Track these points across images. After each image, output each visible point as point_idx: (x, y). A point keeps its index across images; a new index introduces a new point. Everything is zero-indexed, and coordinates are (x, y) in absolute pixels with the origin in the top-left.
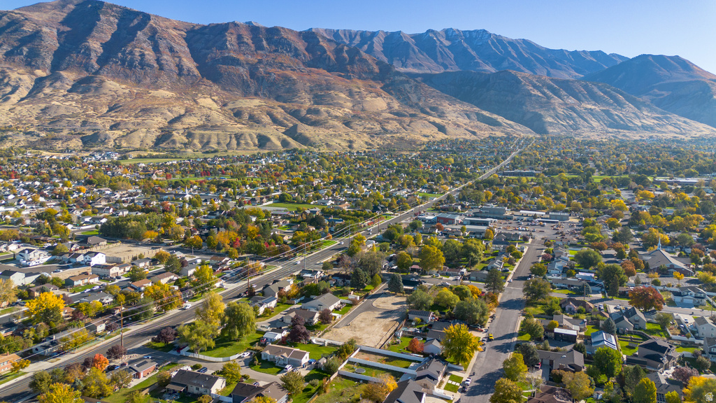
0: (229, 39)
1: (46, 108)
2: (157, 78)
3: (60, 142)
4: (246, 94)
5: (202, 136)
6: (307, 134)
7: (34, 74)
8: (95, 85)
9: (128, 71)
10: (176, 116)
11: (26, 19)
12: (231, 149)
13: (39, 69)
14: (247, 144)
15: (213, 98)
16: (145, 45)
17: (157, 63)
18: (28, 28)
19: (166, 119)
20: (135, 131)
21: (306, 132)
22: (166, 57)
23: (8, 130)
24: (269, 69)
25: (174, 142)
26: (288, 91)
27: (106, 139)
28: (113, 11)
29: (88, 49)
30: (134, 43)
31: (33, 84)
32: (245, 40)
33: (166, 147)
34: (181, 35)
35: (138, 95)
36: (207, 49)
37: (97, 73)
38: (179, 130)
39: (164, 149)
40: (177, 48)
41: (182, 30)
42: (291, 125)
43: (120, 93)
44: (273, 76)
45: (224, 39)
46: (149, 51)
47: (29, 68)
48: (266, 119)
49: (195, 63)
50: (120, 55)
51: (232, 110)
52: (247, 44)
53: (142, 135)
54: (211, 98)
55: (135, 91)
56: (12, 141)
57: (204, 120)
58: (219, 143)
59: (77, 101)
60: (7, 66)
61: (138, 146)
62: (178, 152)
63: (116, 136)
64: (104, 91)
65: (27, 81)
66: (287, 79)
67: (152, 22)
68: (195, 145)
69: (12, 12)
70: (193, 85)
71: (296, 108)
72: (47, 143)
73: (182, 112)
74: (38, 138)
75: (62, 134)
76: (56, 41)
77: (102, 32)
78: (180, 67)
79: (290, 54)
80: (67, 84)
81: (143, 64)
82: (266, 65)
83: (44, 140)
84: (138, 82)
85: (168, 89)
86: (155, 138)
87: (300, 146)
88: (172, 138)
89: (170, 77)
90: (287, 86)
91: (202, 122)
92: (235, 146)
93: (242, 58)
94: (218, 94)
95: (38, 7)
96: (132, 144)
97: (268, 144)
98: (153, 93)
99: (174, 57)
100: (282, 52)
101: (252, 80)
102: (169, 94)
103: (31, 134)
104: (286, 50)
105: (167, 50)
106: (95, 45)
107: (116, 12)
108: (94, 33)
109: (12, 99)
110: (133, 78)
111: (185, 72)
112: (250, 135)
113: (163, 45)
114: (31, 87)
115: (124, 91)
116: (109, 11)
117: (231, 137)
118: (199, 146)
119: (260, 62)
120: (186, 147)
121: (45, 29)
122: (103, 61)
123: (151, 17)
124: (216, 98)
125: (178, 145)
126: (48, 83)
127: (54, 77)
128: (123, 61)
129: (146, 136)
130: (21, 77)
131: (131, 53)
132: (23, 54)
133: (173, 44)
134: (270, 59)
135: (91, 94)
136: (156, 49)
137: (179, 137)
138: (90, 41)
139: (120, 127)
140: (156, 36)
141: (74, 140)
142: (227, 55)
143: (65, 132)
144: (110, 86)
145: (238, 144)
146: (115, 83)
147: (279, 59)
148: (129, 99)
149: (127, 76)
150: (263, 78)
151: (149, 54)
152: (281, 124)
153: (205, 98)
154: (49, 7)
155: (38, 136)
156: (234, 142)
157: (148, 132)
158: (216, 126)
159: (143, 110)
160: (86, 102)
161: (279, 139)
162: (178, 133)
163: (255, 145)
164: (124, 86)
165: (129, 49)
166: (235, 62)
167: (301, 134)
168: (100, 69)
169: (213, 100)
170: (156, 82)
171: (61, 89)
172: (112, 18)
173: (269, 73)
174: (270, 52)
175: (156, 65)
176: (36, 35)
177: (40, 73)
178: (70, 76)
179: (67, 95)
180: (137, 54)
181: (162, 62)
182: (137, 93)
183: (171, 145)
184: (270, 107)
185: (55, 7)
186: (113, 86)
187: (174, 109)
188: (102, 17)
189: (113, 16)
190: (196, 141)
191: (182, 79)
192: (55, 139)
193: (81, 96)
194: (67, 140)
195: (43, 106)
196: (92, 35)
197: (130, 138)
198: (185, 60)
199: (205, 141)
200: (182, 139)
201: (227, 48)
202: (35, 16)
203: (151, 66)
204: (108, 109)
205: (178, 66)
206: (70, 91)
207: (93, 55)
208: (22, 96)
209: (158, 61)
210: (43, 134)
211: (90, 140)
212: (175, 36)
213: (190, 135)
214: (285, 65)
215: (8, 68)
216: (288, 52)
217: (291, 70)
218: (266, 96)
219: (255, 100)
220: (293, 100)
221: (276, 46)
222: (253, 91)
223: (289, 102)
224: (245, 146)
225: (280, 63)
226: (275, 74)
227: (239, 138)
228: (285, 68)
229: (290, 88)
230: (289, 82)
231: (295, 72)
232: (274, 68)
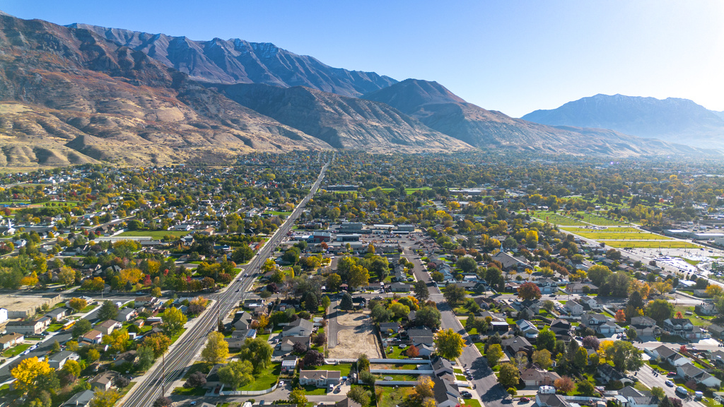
4: (3, 98)
6: (99, 147)
14: (21, 159)
21: (96, 144)
24: (32, 69)
26: (62, 95)
42: (74, 136)
44: (39, 78)
48: (38, 129)
66: (58, 81)
71: (75, 116)
79: (58, 52)
82: (28, 63)
87: (93, 161)
90: (59, 90)
92: (5, 162)
97: (50, 159)
104: (53, 48)
112: (24, 148)
119: (19, 59)
134: (32, 57)
145: (9, 160)
147: (44, 58)
150: (25, 79)
152: (59, 134)
156: (3, 157)
161: (63, 152)
163: (32, 161)
173: (33, 74)
174: (31, 48)
184: (40, 114)
214: (52, 65)
216: (55, 50)
217: (62, 71)
218: (32, 101)
219: (17, 105)
220: (69, 106)
221: (39, 42)
222: (12, 94)
223: (63, 108)
224: (19, 162)
225: (46, 63)
226: (41, 75)
227: (9, 153)
228: (54, 68)
229: (63, 92)
230: (62, 85)
231: (68, 74)
232: (39, 68)
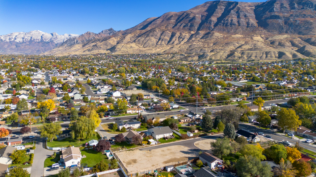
0: (276, 6)
1: (191, 45)
2: (237, 29)
3: (191, 58)
4: (281, 33)
5: (248, 53)
6: (311, 51)
7: (190, 33)
8: (210, 35)
9: (225, 28)
10: (240, 45)
11: (192, 13)
12: (262, 59)
13: (192, 31)
14: (271, 57)
15: (261, 36)
16: (233, 16)
17: (238, 23)
18: (191, 16)
19: (235, 47)
20: (219, 52)
21: (311, 50)
22: (243, 20)
23: (175, 54)
24: (296, 18)
25: (234, 57)
26: (307, 29)
27: (207, 56)
28: (223, 4)
29: (211, 21)
30: (229, 15)
31: (189, 37)
32: (285, 6)
33: (230, 59)
34: (252, 9)
35: (227, 38)
36: (263, 13)
37: (213, 30)
38: (238, 51)
39: (229, 60)
40: (248, 15)
41: (252, 6)
42: (302, 46)
43: (219, 37)
44: (298, 22)
45: (273, 7)
46: (235, 18)
47: (189, 31)
48: (288, 44)
49: (256, 21)
50: (222, 21)
51: (270, 41)
52: (285, 7)
53: (221, 54)
54: (260, 36)
55: (226, 36)
56: (175, 58)
57: (253, 46)
58: (256, 57)
59: (202, 42)
60: (183, 31)
61: (219, 59)
62: (235, 61)
63: (211, 55)
64: (213, 37)
65: (188, 36)
66: (307, 22)
67: (238, 5)
68: (244, 58)
69: (188, 11)
70: (253, 31)
71: (309, 37)
72: (186, 59)
73: (243, 43)
74: (184, 56)
75: (192, 55)
76: (200, 20)
77: (217, 13)
78: (248, 23)
79: (311, 9)
80: (201, 36)
81: (232, 24)
82: (295, 16)
83: (186, 57)
84: (228, 32)
85: (240, 34)
86: (227, 55)
87: (304, 57)
88: (234, 55)
89: (243, 28)
90: (306, 26)
91: (251, 47)
92: (265, 58)
93: (281, 15)
94: (265, 34)
95: (196, 8)
96: (216, 58)
97: (283, 56)
98: (233, 36)
99: (246, 19)
100: (307, 9)
101: (285, 26)
102: (240, 36)
103: (182, 55)
104: (309, 7)
105: (243, 16)
106: (214, 19)
107: (225, 4)
108: (214, 14)
109: (181, 43)
110: (226, 31)
111: (250, 25)
112: (274, 52)
113: (241, 14)
114: (188, 38)
115: (221, 36)
116: (222, 4)
117: (263, 54)
118: (246, 58)
119: (291, 15)
120: (239, 59)
121: (197, 16)
122: (216, 25)
123: (239, 3)
124: (263, 36)
125: (236, 58)
126: (194, 36)
127: (197, 33)
128: (223, 24)
129: (223, 54)
130: (186, 34)
131: (227, 20)
132: (188, 26)
133: (246, 13)
134: (297, 13)
135: (208, 39)
136: (238, 17)
137: (237, 54)
138: (212, 18)
139: (214, 51)
140: (239, 11)
141: (195, 57)
142: (273, 14)
143: (193, 54)
144: (216, 35)
145: (266, 57)
146: (218, 33)
147: (304, 13)
148: (222, 40)
149: (224, 30)
150: (292, 23)
151: (234, 20)
152: (297, 46)
153: (257, 36)
154: (200, 7)
155: (184, 55)
156: (265, 56)
157: (224, 52)
158: (257, 48)
159: (226, 43)
160: (206, 42)
161: (291, 53)
162: (238, 53)
163: (276, 57)
164: (221, 34)
165: (227, 18)
166: (277, 17)
167: (306, 51)
168: (214, 28)
169: (262, 37)
170: (236, 31)
171: (198, 38)
172: (222, 7)
173: (296, 21)
174: (299, 10)
175: (237, 24)
176: (194, 18)
177: (192, 32)
178: (202, 33)
179: (199, 40)
180: (230, 20)
181: (240, 22)
182: (226, 37)
183: (233, 58)
184: (293, 38)
185: (202, 6)
186: (217, 35)
187: (240, 42)
188: (218, 7)
189: (223, 6)
190: (245, 56)
191: (248, 29)
192: (189, 57)
193: (204, 40)
194: (193, 57)
195: (190, 45)
196: (213, 15)
197: (216, 56)
198: (251, 20)
199: (249, 56)
200: (239, 55)
201: (274, 11)
202: (195, 11)
203: (234, 24)
204: (213, 44)
205: (247, 23)
206: (201, 38)
207: (212, 23)
208: (185, 42)
209: (238, 22)
210: (186, 55)
211: (201, 57)
212: (249, 9)
213: (243, 53)
214: (307, 15)
215: (183, 32)
216: (310, 8)
217: (311, 17)
218: (292, 33)
219: (285, 35)
220: (309, 33)
221: (303, 6)
222: (285, 31)
223: (306, 35)
224: (270, 58)
225: (304, 15)
226: (299, 21)
227: (267, 54)
228: (307, 17)
229: (308, 27)
230: (308, 24)
231: (313, 18)
232: (300, 17)
